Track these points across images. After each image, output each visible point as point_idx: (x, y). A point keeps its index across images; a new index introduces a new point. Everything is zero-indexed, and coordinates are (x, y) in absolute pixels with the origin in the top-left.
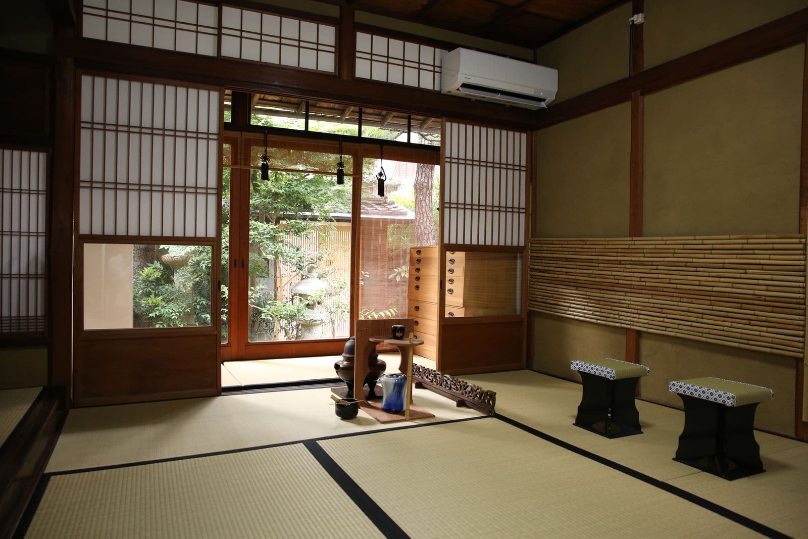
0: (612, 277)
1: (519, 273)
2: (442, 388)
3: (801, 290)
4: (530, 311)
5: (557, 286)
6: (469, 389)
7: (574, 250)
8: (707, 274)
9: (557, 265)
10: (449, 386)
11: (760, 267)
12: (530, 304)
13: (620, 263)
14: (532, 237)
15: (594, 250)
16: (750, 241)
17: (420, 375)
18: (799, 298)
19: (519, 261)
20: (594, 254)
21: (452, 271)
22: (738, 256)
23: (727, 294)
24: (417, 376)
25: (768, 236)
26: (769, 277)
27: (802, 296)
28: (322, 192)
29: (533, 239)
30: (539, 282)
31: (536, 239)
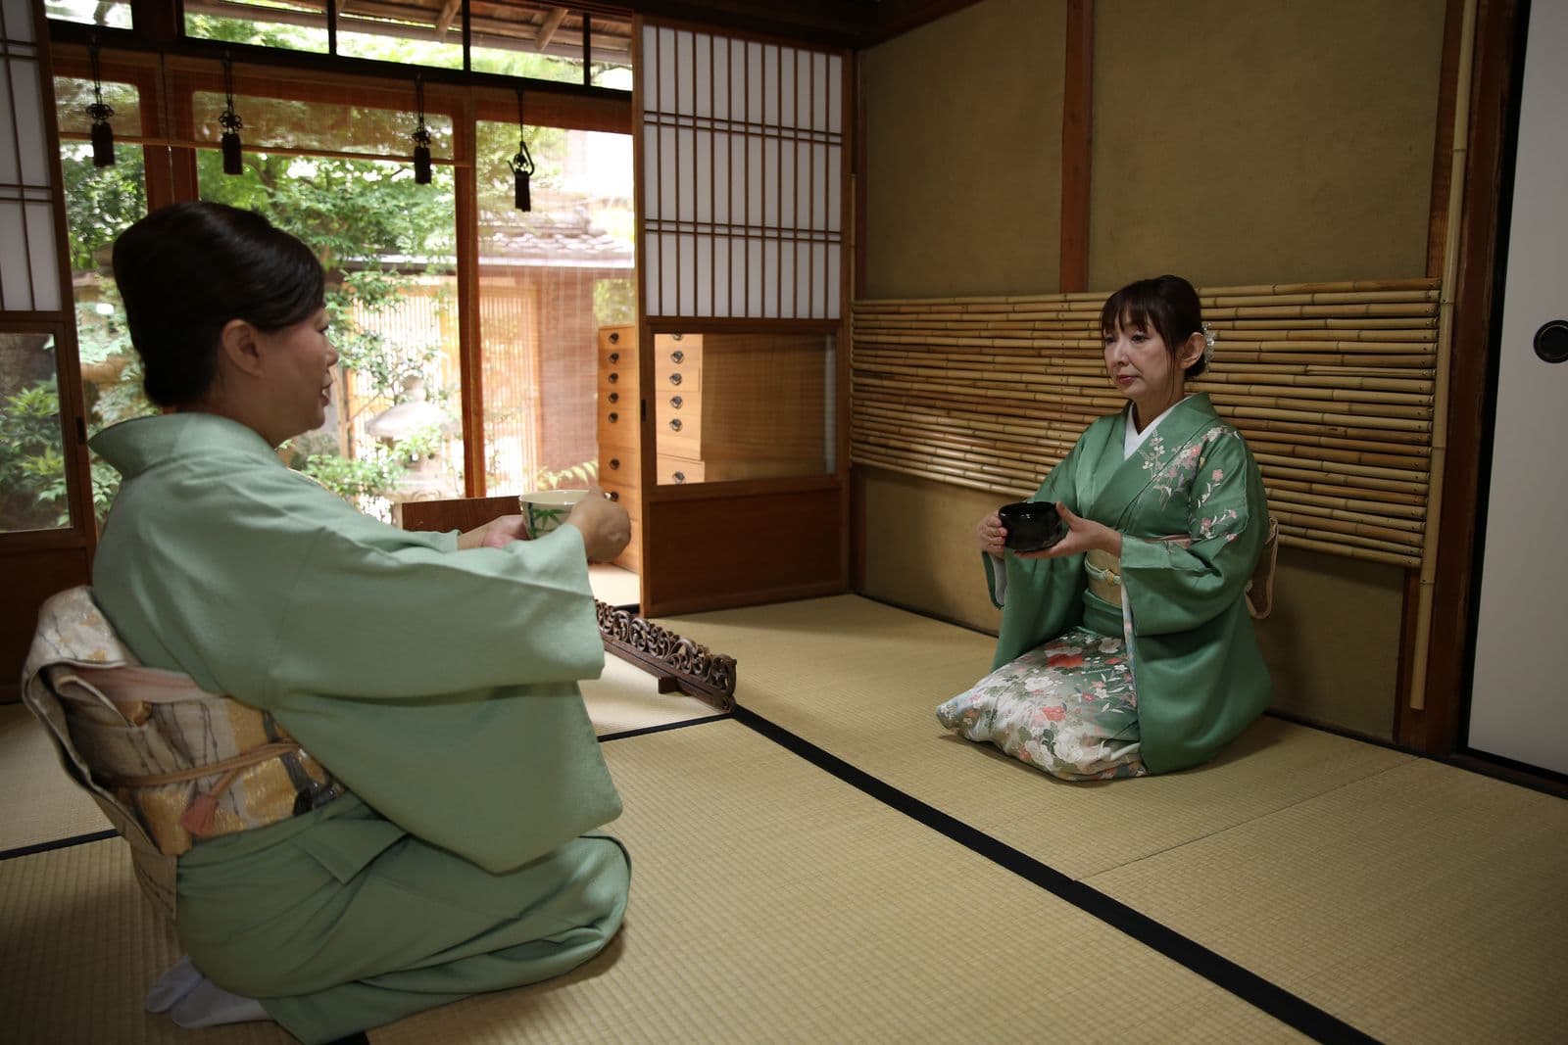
0: (1022, 386)
1: (830, 380)
2: (631, 648)
3: (1423, 411)
4: (855, 465)
5: (909, 408)
6: (682, 651)
7: (940, 325)
8: (1223, 377)
9: (908, 362)
10: (644, 643)
11: (1339, 357)
12: (853, 448)
13: (1038, 353)
14: (857, 297)
15: (983, 325)
16: (1319, 297)
18: (1419, 431)
19: (830, 355)
20: (984, 334)
21: (677, 379)
22: (1293, 334)
23: (1264, 424)
25: (1357, 285)
26: (1356, 381)
27: (1424, 424)
29: (859, 302)
30: (871, 400)
31: (865, 302)
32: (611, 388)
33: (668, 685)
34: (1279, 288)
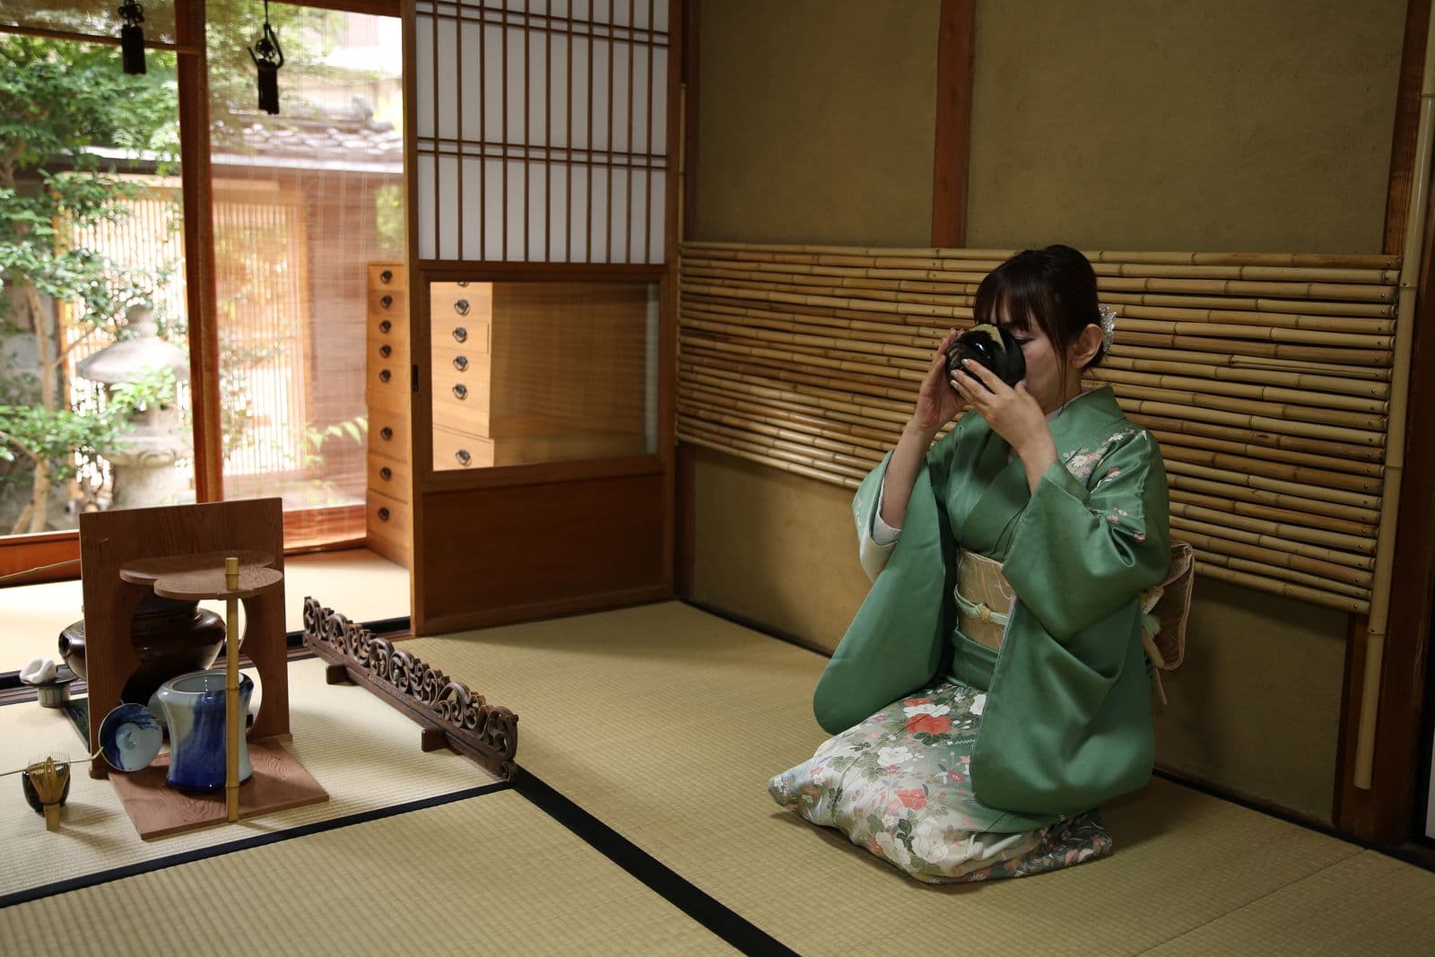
0: (883, 360)
1: (652, 337)
2: (390, 686)
3: (1374, 420)
4: (681, 442)
5: (747, 378)
6: (453, 697)
7: (788, 278)
8: (1128, 363)
9: (747, 321)
10: (406, 683)
11: (1272, 347)
12: (680, 423)
13: (904, 319)
14: (686, 238)
15: (837, 282)
16: (1249, 271)
17: (341, 644)
18: (1369, 444)
19: (652, 308)
20: (838, 292)
21: (461, 334)
22: (1216, 314)
23: (1177, 424)
24: (333, 646)
25: (1297, 258)
26: (1291, 378)
27: (1376, 437)
28: (145, 95)
29: (688, 244)
30: (701, 365)
31: (695, 244)
32: (383, 338)
33: (435, 741)
34: (1200, 257)
